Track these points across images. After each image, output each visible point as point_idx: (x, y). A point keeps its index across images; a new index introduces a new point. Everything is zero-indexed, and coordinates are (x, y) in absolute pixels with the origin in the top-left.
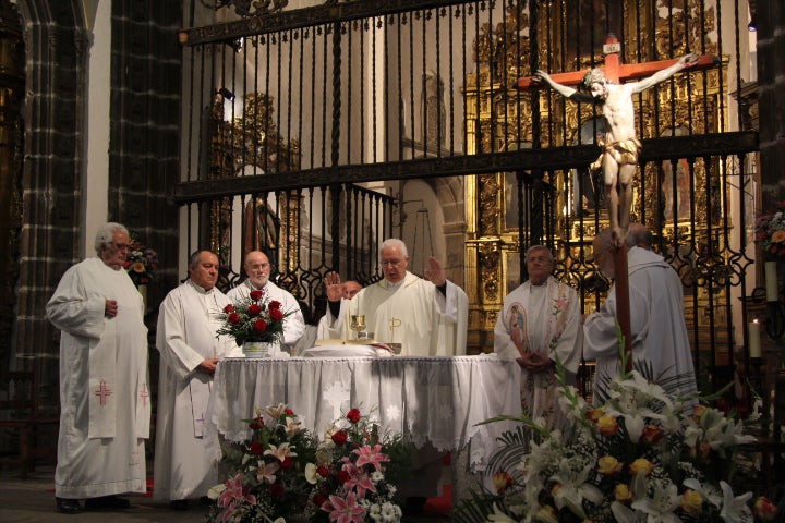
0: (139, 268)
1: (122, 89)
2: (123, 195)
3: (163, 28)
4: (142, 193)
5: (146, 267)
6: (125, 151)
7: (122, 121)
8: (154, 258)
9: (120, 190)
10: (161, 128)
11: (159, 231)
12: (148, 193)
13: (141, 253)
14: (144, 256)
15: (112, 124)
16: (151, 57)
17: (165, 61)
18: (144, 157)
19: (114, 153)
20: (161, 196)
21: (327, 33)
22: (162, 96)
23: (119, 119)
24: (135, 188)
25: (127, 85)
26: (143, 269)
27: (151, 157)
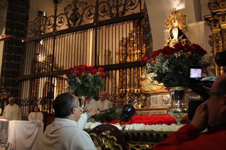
0: (5, 97)
1: (6, 54)
2: (4, 79)
3: (18, 39)
4: (10, 79)
5: (7, 97)
6: (5, 68)
7: (5, 61)
8: (10, 94)
9: (3, 78)
10: (16, 63)
11: (14, 88)
12: (11, 79)
13: (6, 93)
14: (7, 94)
15: (3, 62)
16: (14, 46)
17: (18, 47)
18: (10, 70)
19: (3, 69)
20: (15, 79)
21: (52, 38)
22: (17, 55)
23: (5, 60)
24: (8, 77)
25: (7, 52)
26: (6, 97)
27: (12, 70)
